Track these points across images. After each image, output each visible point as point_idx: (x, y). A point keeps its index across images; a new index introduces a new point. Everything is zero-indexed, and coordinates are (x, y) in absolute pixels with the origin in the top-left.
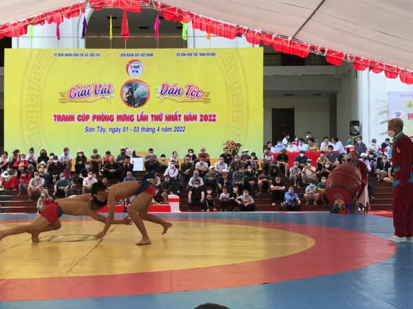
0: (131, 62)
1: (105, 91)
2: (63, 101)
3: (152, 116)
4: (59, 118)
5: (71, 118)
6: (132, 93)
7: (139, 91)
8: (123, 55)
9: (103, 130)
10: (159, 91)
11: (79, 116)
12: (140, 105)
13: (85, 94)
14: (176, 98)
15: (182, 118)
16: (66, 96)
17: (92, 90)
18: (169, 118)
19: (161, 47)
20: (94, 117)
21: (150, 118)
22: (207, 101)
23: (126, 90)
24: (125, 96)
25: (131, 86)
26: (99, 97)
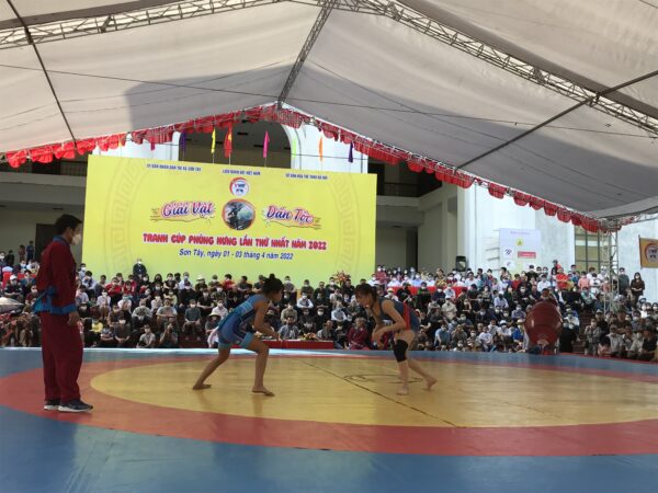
0: (235, 180)
1: (205, 210)
2: (155, 219)
3: (257, 240)
4: (150, 238)
5: (163, 238)
6: (236, 214)
7: (243, 212)
8: (227, 171)
9: (200, 253)
10: (266, 213)
11: (174, 236)
12: (243, 228)
13: (181, 211)
15: (290, 244)
16: (159, 213)
17: (190, 207)
18: (276, 243)
20: (191, 239)
21: (254, 243)
22: (317, 227)
23: (229, 210)
24: (227, 216)
25: (235, 206)
26: (198, 215)
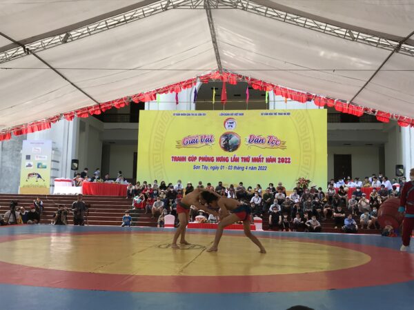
0: (227, 120)
1: (208, 140)
2: (178, 147)
3: (242, 158)
4: (176, 159)
5: (183, 159)
6: (228, 141)
7: (233, 139)
8: (222, 114)
9: (206, 168)
10: (248, 140)
11: (190, 158)
12: (233, 150)
13: (194, 142)
14: (260, 145)
15: (265, 160)
16: (181, 144)
17: (199, 139)
18: (255, 160)
19: (249, 109)
20: (200, 158)
21: (240, 160)
22: (284, 148)
23: (224, 139)
24: (222, 143)
25: (227, 136)
26: (204, 144)
